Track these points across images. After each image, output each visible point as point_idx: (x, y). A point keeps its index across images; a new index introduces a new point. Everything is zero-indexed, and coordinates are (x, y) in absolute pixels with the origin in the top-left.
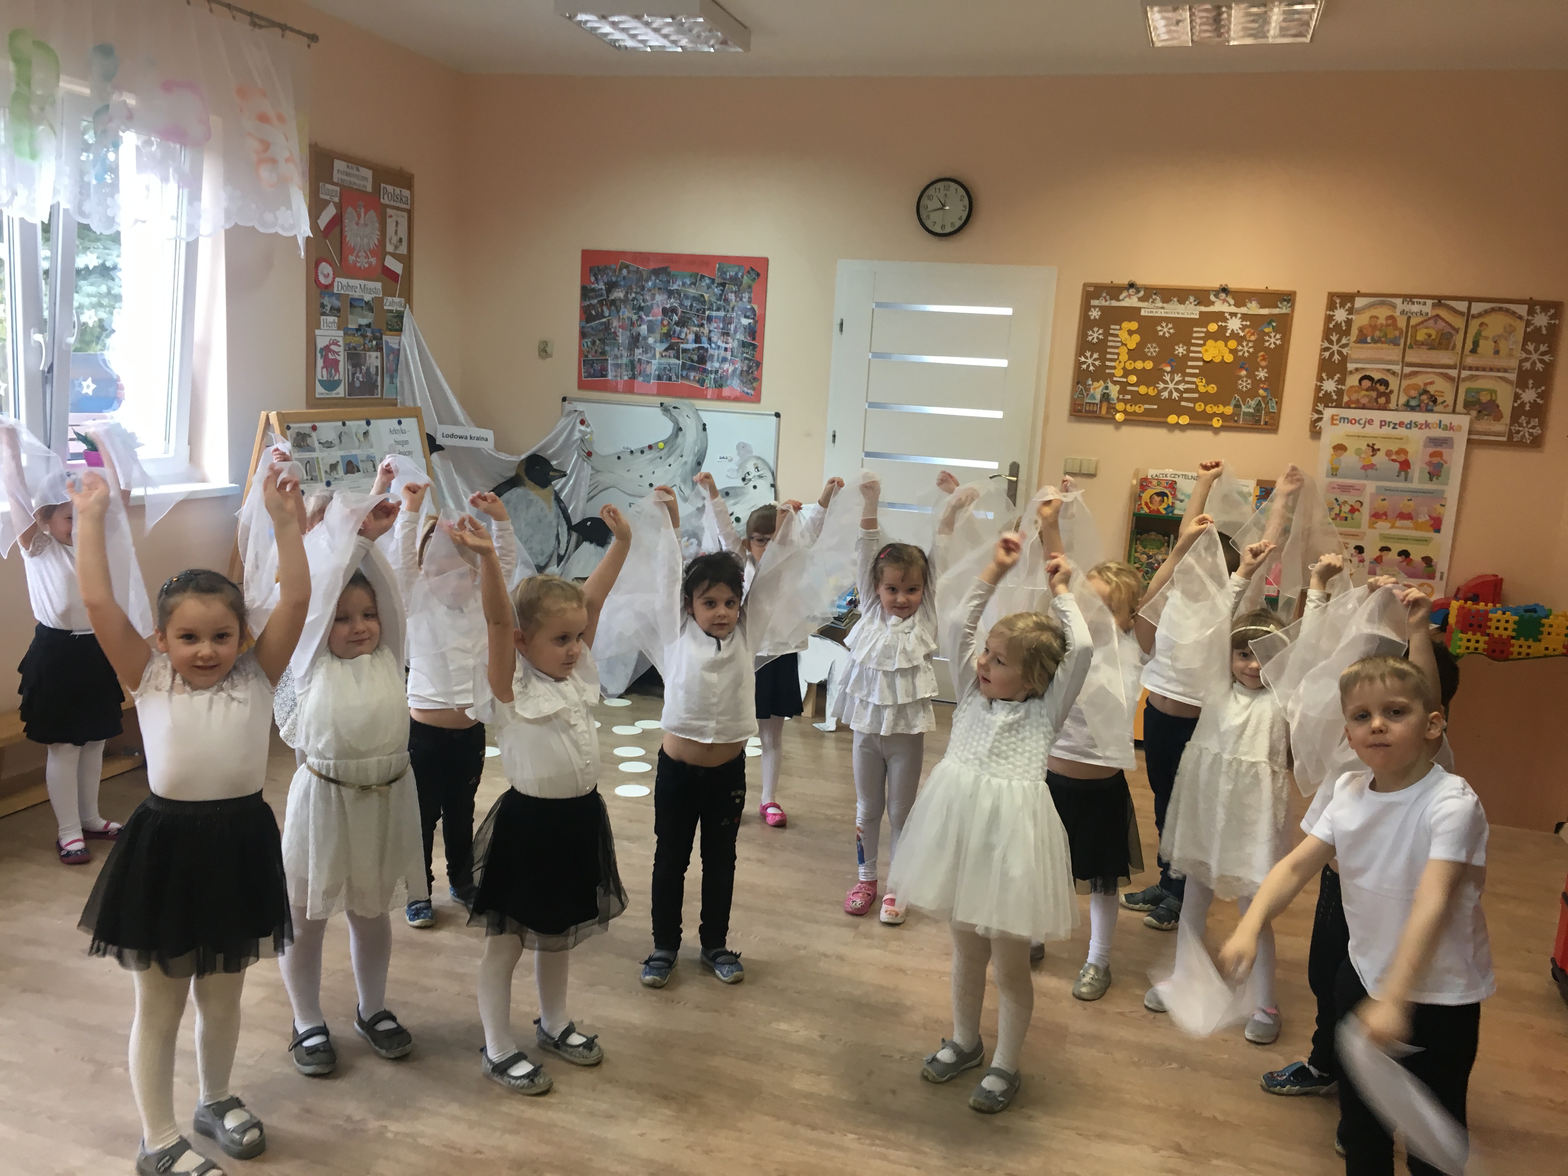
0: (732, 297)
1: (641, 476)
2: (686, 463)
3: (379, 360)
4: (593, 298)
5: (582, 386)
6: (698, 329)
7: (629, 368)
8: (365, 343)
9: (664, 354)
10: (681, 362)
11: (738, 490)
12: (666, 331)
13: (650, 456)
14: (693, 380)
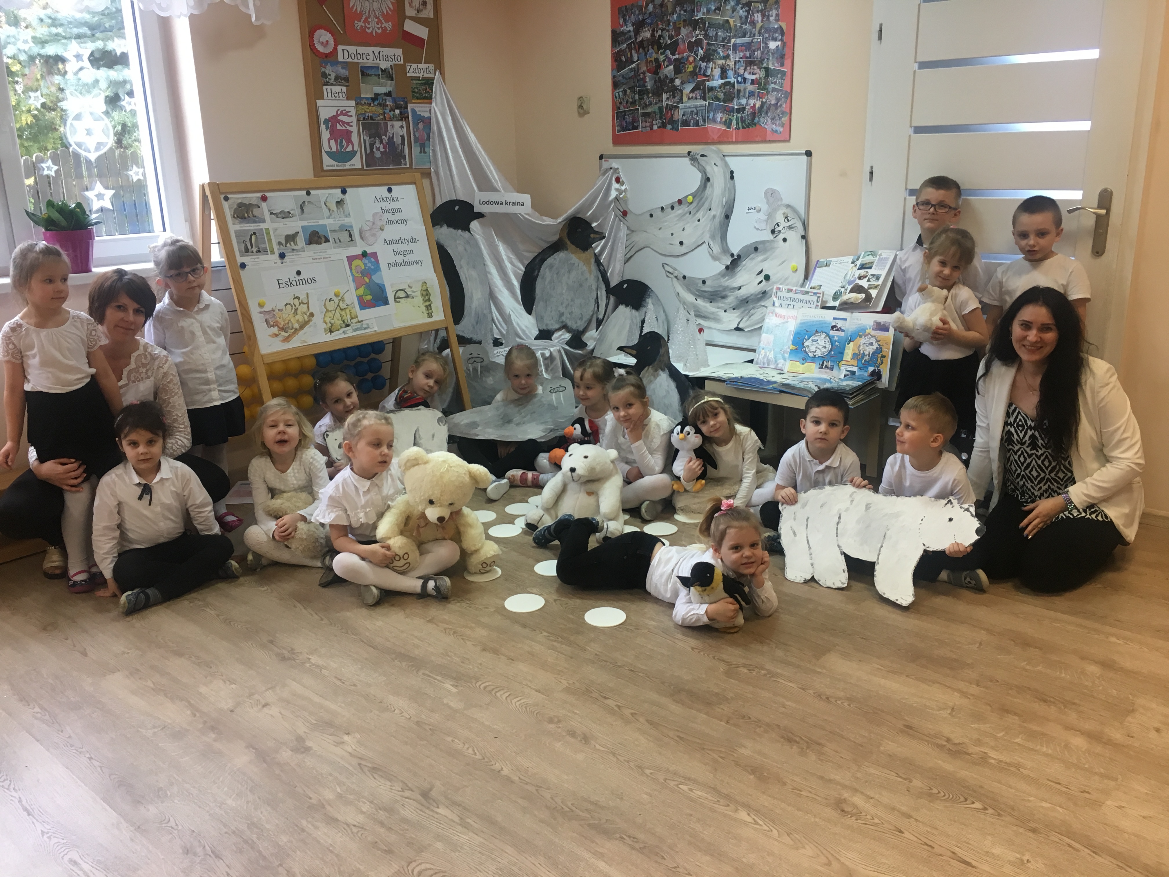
0: (758, 17)
1: (672, 234)
2: (714, 217)
3: (405, 129)
4: (623, 43)
5: (617, 141)
6: (724, 62)
7: (658, 116)
8: (384, 113)
9: (691, 96)
10: (707, 103)
11: (767, 244)
12: (692, 70)
13: (680, 212)
14: (720, 123)
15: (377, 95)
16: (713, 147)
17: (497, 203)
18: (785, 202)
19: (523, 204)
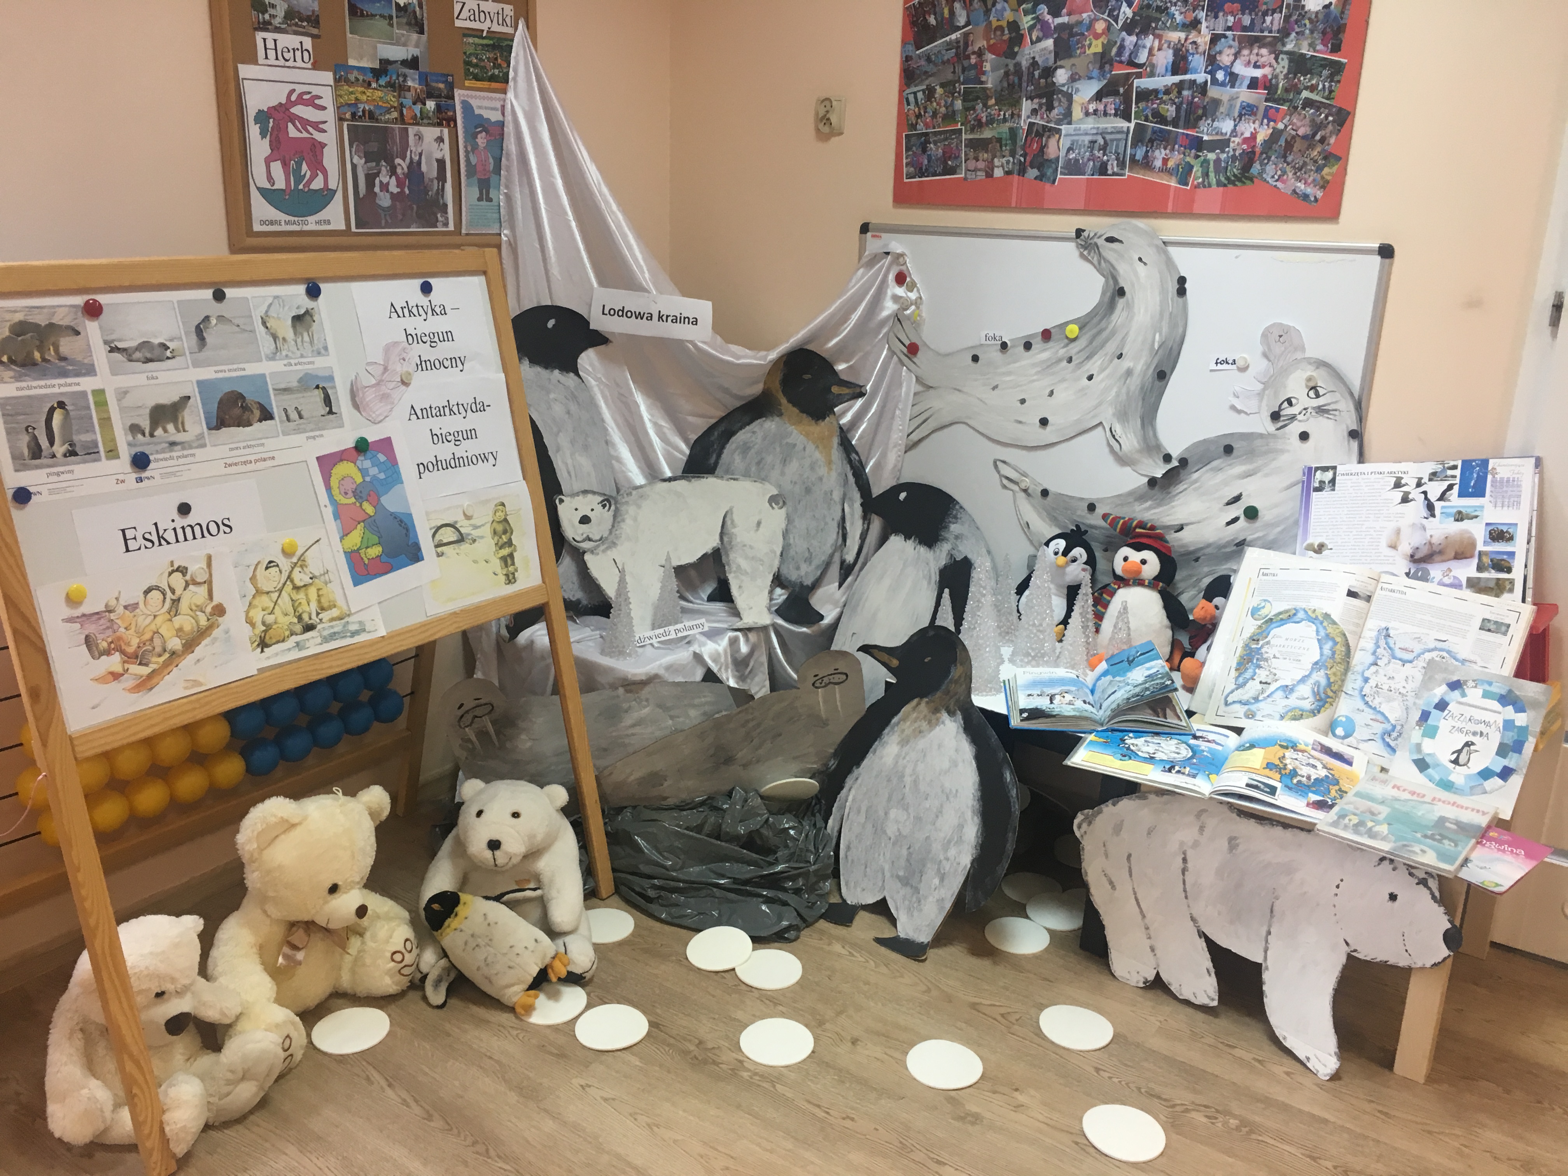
1: (1023, 401)
2: (1129, 373)
3: (446, 146)
5: (905, 196)
6: (1183, 35)
7: (1006, 150)
8: (402, 105)
9: (1092, 107)
10: (1132, 126)
11: (1258, 442)
12: (1099, 49)
13: (1045, 355)
14: (1161, 170)
15: (385, 63)
16: (1141, 223)
17: (640, 316)
18: (1309, 354)
19: (695, 322)
